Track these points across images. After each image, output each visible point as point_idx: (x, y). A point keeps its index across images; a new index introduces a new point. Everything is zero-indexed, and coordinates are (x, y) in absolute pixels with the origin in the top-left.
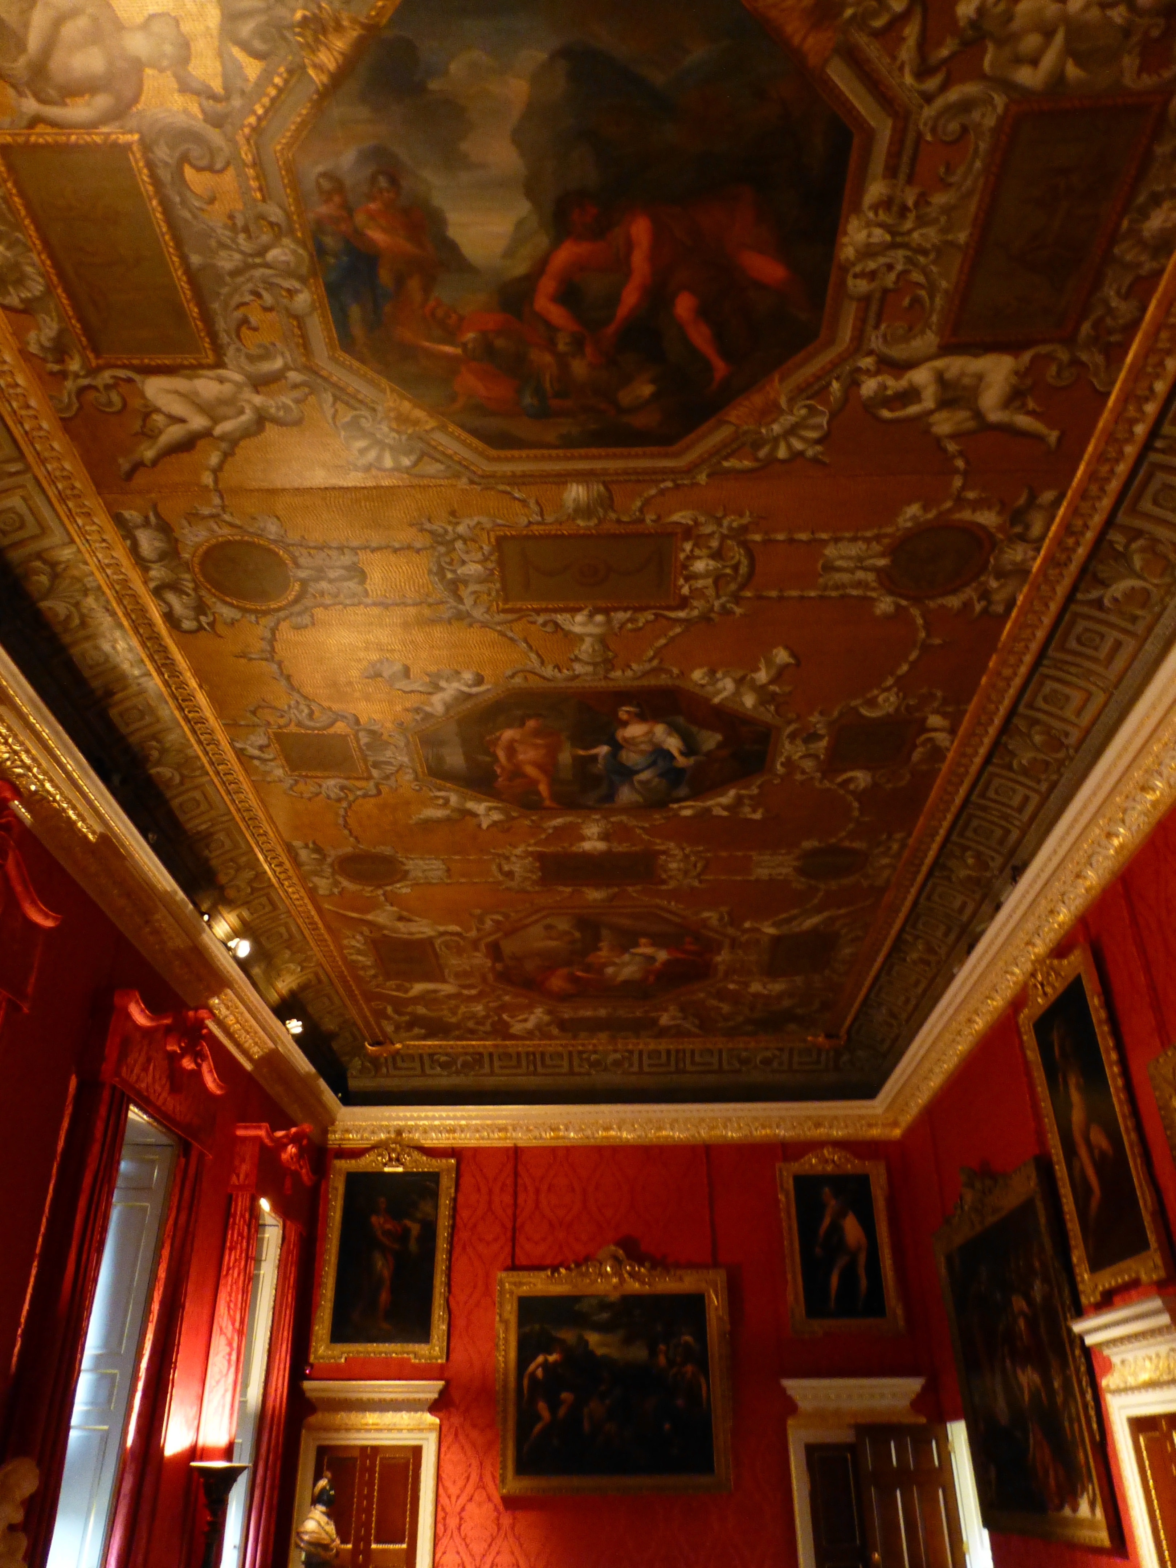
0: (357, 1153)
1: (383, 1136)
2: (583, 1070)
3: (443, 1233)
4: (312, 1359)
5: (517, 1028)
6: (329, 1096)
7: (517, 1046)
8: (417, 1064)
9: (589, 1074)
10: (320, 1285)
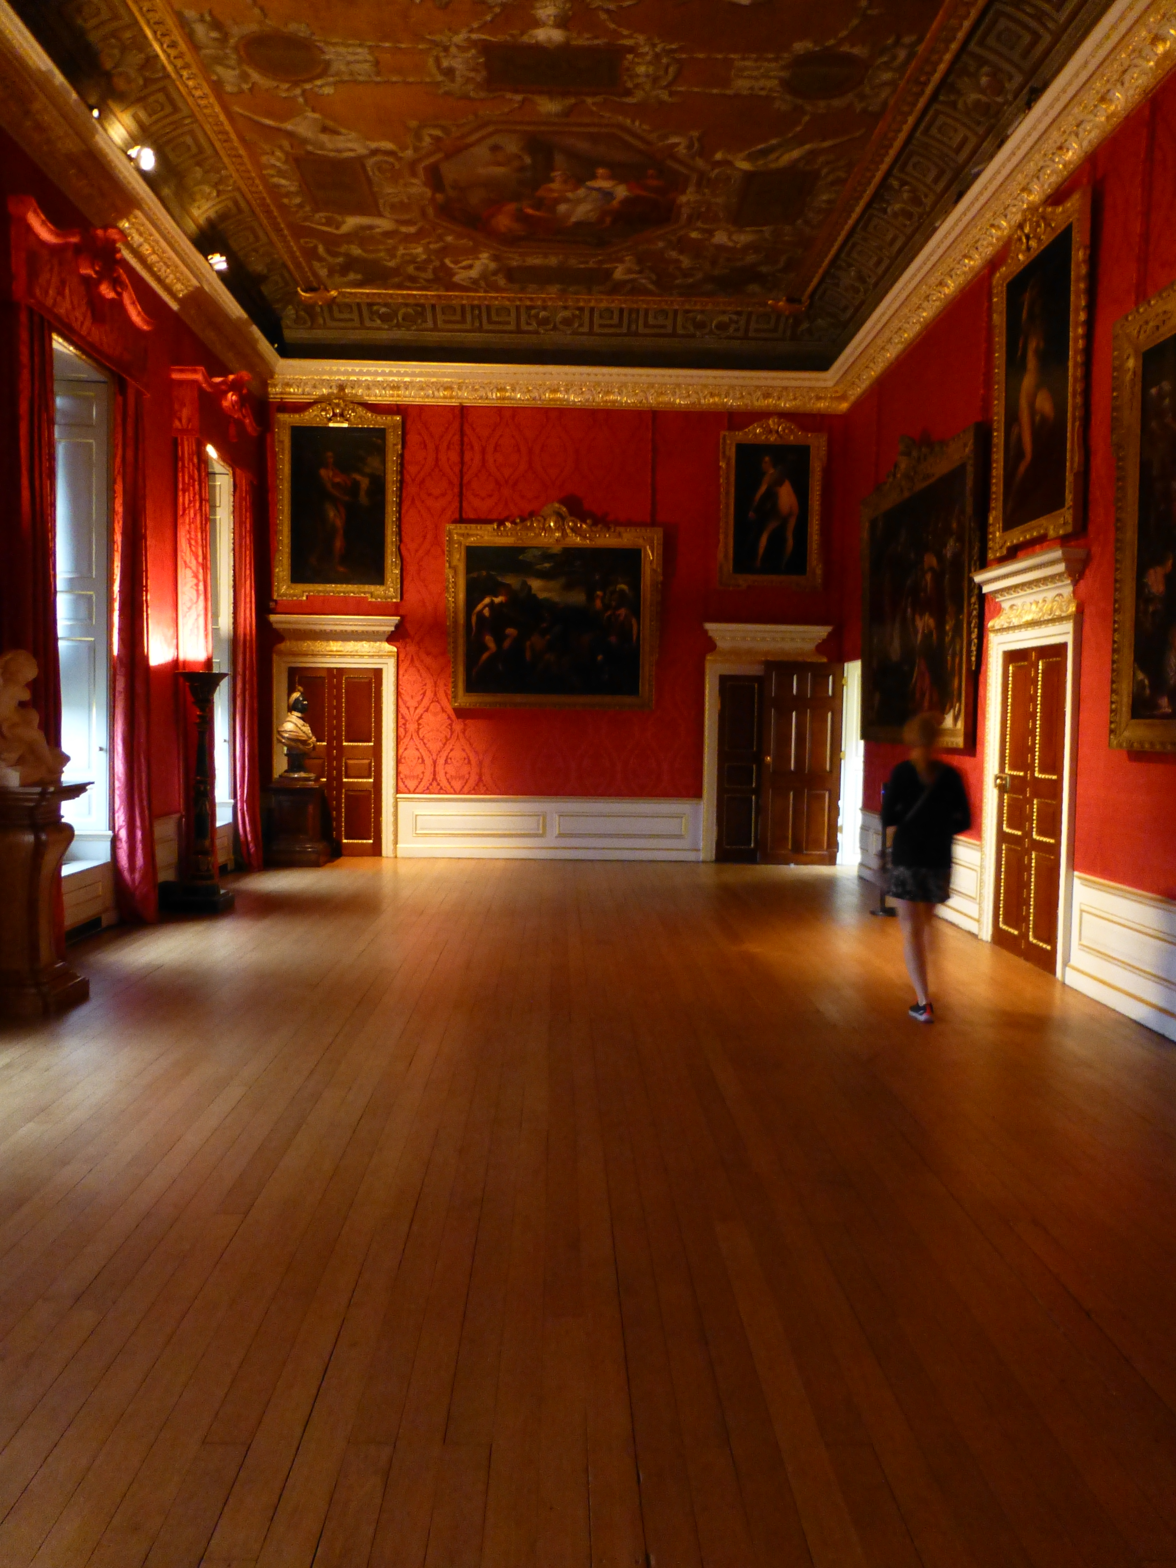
0: (300, 408)
1: (325, 391)
2: (530, 328)
3: (392, 489)
4: (275, 597)
5: (461, 276)
6: (265, 347)
7: (462, 298)
8: (355, 316)
9: (537, 332)
10: (276, 533)
